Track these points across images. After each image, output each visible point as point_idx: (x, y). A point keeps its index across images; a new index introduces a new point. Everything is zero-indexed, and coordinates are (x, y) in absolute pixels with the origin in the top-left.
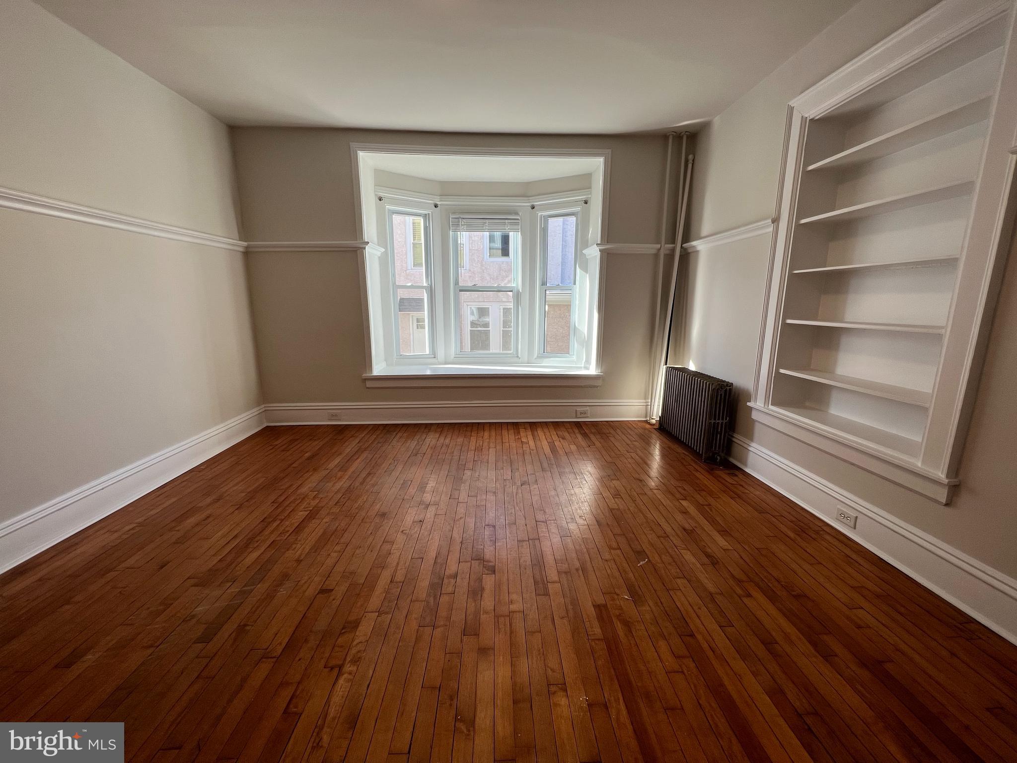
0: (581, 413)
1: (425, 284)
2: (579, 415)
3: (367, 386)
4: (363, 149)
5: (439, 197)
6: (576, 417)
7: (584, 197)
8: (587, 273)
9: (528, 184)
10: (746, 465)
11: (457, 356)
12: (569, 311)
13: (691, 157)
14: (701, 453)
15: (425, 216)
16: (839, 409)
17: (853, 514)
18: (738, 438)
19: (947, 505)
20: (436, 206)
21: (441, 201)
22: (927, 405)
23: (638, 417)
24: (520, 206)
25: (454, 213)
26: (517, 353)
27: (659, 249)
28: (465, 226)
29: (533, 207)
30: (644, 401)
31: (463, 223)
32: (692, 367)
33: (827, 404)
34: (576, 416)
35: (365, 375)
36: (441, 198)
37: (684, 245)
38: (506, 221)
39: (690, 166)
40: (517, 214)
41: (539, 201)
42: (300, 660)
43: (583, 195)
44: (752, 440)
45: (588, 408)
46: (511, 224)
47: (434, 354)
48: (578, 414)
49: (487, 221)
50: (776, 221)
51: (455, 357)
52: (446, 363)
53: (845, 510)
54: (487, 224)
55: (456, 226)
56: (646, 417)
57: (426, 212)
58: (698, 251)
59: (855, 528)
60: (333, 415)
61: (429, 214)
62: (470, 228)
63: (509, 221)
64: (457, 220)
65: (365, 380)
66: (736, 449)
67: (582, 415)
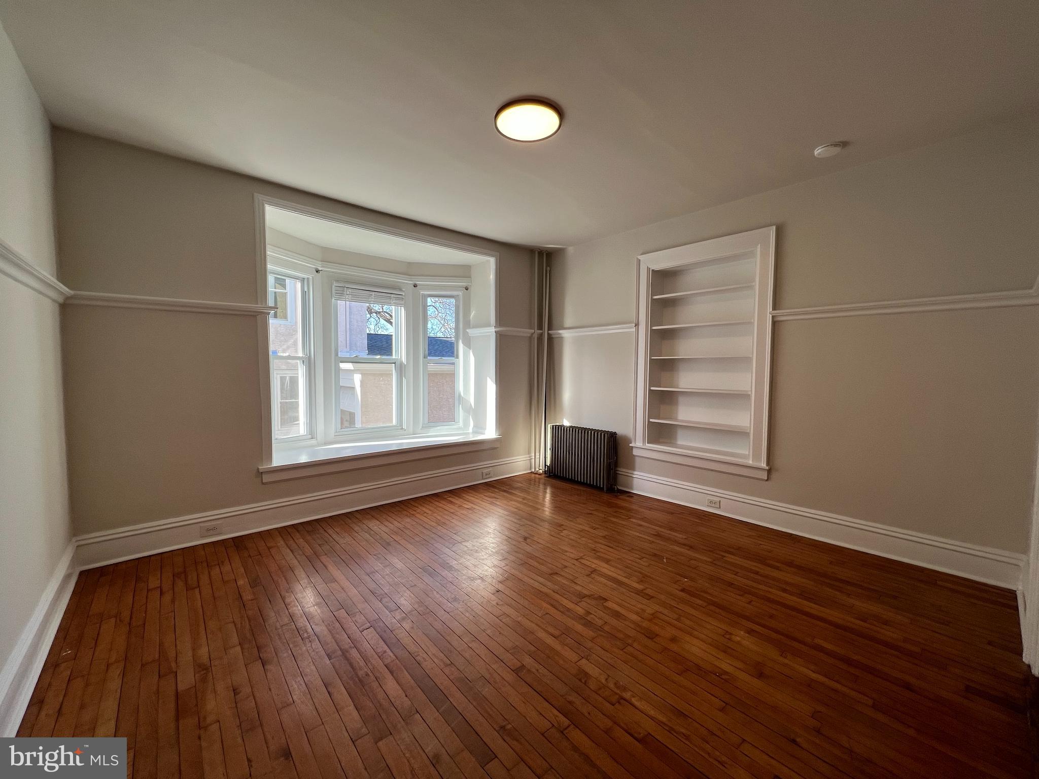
0: (486, 474)
1: (300, 354)
2: (484, 477)
3: (264, 481)
4: (271, 204)
5: (320, 263)
6: (483, 479)
7: (465, 284)
8: (470, 349)
9: (410, 264)
10: (632, 489)
11: (336, 434)
12: (453, 382)
13: (548, 268)
14: (602, 486)
15: (303, 280)
16: (684, 441)
17: (717, 499)
18: (622, 470)
19: (767, 480)
20: (317, 271)
21: (322, 267)
22: (748, 431)
23: (525, 470)
24: (404, 283)
25: (337, 281)
26: (401, 425)
27: (532, 334)
28: (351, 296)
29: (415, 286)
30: (528, 456)
31: (348, 293)
32: (566, 423)
33: (675, 439)
34: (482, 477)
35: (263, 467)
36: (322, 264)
37: (549, 332)
38: (392, 296)
39: (548, 274)
40: (400, 290)
41: (421, 281)
42: (589, 714)
43: (465, 282)
44: (634, 469)
45: (491, 469)
46: (397, 299)
47: (312, 434)
48: (484, 474)
49: (373, 293)
50: (637, 325)
51: (335, 436)
52: (326, 444)
53: (712, 499)
54: (373, 297)
55: (341, 294)
56: (530, 469)
57: (305, 276)
58: (562, 337)
59: (720, 508)
60: (208, 530)
61: (308, 278)
62: (356, 298)
63: (395, 296)
64: (341, 289)
65: (260, 474)
66: (621, 479)
67: (488, 476)
